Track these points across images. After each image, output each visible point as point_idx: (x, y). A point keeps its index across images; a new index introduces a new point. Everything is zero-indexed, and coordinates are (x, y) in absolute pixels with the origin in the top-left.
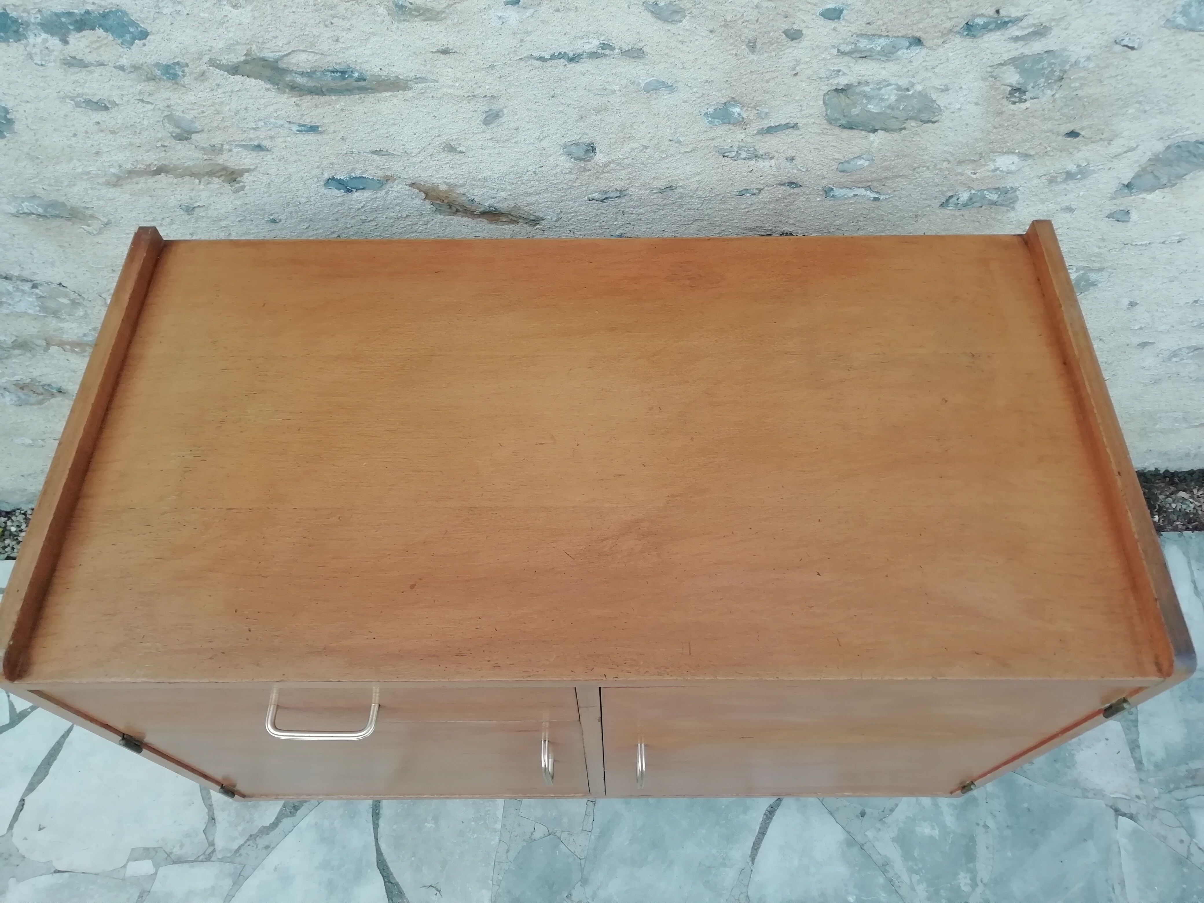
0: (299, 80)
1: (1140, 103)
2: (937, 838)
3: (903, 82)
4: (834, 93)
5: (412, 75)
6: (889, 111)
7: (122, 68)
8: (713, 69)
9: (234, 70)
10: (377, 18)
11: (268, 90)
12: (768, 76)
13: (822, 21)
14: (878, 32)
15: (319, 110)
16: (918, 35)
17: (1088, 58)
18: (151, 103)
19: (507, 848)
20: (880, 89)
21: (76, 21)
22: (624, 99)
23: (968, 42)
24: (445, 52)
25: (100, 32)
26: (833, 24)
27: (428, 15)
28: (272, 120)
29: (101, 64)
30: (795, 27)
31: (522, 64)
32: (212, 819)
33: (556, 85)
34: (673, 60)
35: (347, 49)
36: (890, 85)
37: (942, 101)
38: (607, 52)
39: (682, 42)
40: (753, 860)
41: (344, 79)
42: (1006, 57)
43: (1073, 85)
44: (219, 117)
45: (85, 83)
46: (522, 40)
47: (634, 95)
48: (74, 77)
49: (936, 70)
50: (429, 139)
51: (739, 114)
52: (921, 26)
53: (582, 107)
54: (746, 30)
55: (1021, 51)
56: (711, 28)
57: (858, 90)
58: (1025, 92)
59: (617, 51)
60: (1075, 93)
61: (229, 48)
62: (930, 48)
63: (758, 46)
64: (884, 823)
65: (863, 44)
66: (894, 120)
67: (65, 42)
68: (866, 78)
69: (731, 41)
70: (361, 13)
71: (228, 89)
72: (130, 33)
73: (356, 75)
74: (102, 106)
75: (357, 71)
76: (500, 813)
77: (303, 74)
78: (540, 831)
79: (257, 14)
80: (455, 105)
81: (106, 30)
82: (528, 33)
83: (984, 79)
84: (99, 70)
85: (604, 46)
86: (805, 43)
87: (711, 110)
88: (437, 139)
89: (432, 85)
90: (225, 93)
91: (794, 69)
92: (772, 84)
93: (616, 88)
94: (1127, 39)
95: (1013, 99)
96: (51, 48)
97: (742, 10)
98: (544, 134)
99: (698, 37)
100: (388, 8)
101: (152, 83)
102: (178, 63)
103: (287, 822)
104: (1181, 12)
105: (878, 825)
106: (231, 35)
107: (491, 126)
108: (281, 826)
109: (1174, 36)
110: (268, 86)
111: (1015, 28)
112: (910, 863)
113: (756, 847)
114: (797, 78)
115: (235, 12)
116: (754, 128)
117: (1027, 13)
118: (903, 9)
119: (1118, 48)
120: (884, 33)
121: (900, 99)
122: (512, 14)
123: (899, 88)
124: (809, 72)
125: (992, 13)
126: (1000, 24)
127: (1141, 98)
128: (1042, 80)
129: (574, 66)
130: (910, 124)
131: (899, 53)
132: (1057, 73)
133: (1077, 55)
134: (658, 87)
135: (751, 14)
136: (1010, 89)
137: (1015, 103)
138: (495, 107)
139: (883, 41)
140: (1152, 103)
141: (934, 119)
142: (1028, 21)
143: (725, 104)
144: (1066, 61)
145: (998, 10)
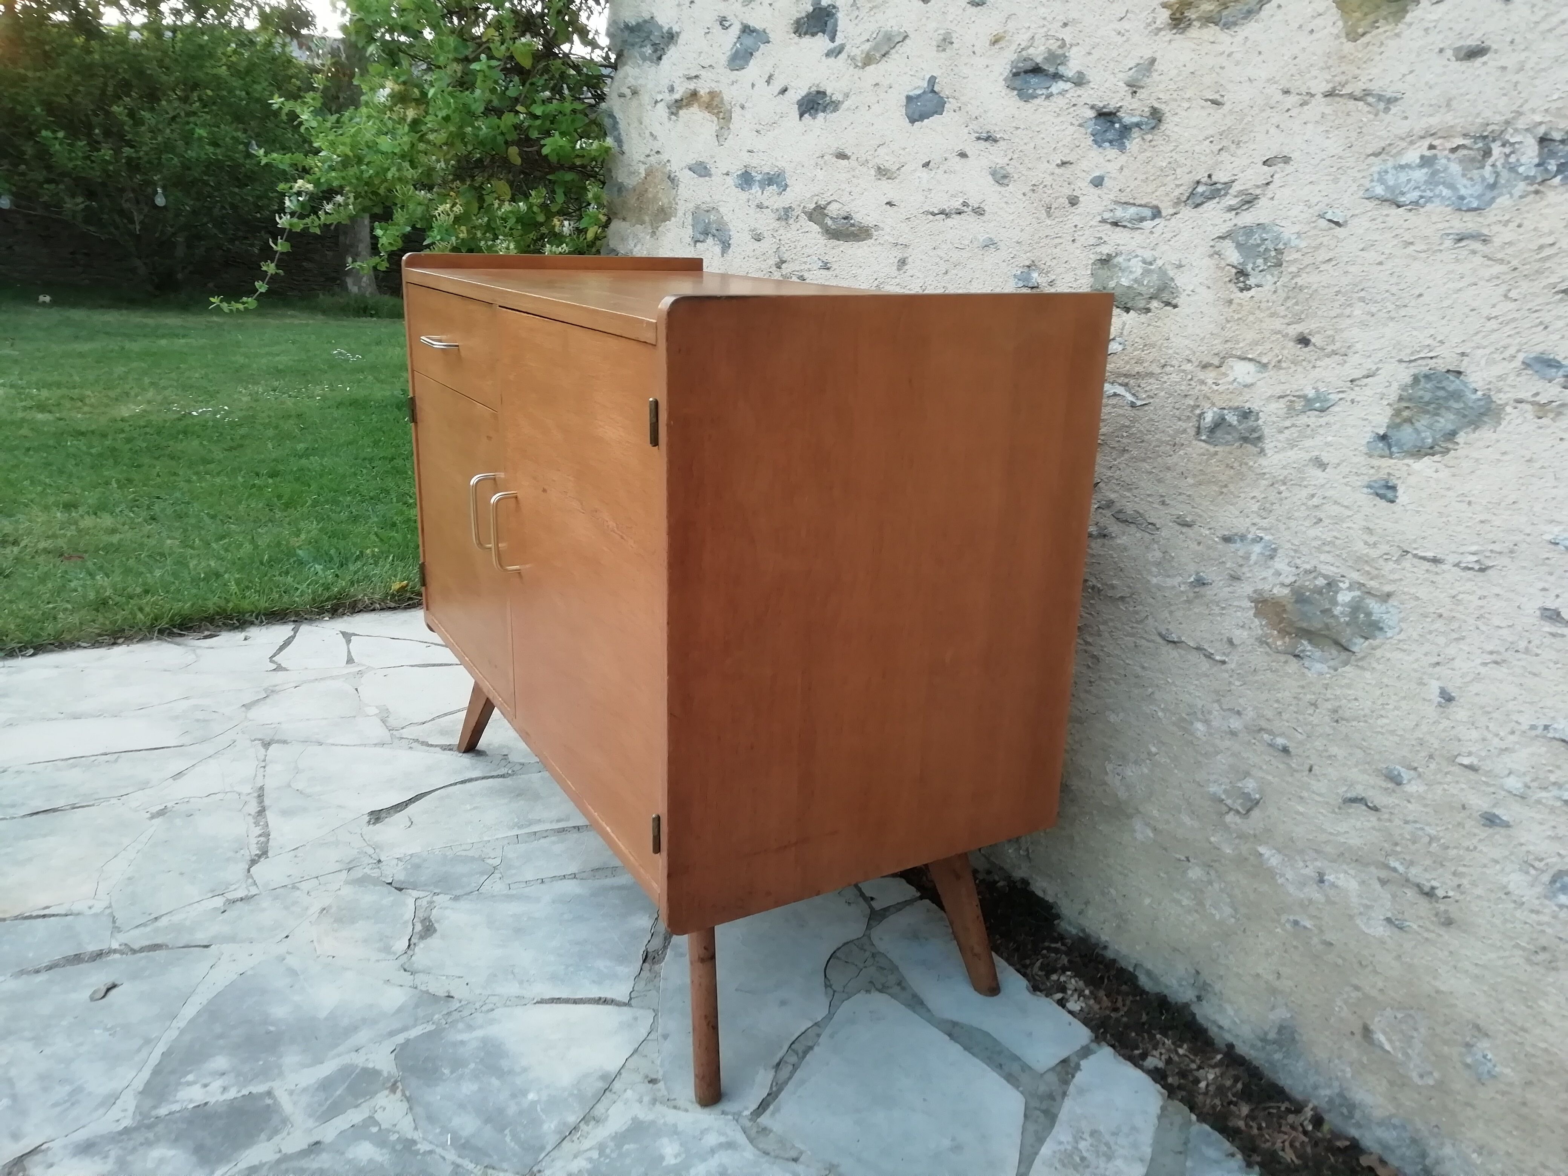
0: (830, 223)
1: (1362, 300)
3: (1148, 255)
4: (1099, 264)
5: (875, 223)
6: (1135, 286)
7: (773, 210)
8: (1023, 230)
9: (809, 216)
10: (869, 178)
11: (817, 232)
12: (1056, 241)
13: (1092, 189)
14: (1128, 200)
15: (833, 251)
16: (1155, 203)
17: (1299, 235)
18: (775, 238)
19: (467, 848)
20: (1129, 260)
21: (770, 178)
22: (970, 254)
23: (1194, 213)
24: (890, 204)
25: (774, 186)
26: (1098, 191)
27: (889, 174)
28: (813, 257)
29: (768, 207)
30: (1075, 193)
31: (924, 217)
33: (938, 237)
34: (999, 219)
35: (853, 200)
36: (1137, 256)
37: (1179, 280)
38: (965, 208)
39: (1007, 203)
41: (847, 224)
42: (1224, 229)
43: (1291, 270)
44: (795, 251)
45: (759, 220)
46: (926, 197)
47: (976, 250)
48: (757, 216)
49: (1172, 243)
52: (1157, 194)
53: (948, 260)
54: (1045, 195)
55: (1234, 222)
56: (1024, 191)
57: (1115, 261)
58: (1247, 276)
59: (970, 208)
60: (1294, 282)
61: (811, 199)
62: (1166, 219)
63: (1052, 211)
65: (1119, 213)
66: (1141, 297)
67: (762, 192)
68: (1121, 248)
69: (1036, 205)
70: (864, 174)
71: (804, 229)
72: (783, 186)
73: (852, 222)
74: (759, 238)
75: (853, 219)
76: (501, 836)
77: (832, 218)
78: (494, 862)
79: (826, 173)
80: (888, 251)
81: (776, 185)
82: (930, 191)
83: (1211, 256)
84: (766, 211)
85: (964, 204)
86: (1080, 208)
89: (881, 232)
90: (802, 232)
91: (1073, 236)
92: (1058, 249)
93: (967, 242)
94: (1330, 212)
95: (1239, 285)
96: (756, 196)
97: (1043, 176)
99: (1015, 200)
100: (875, 171)
101: (780, 222)
102: (791, 209)
104: (1378, 180)
106: (814, 189)
109: (1377, 209)
110: (818, 230)
111: (1228, 197)
114: (1075, 245)
115: (820, 173)
117: (1234, 178)
118: (1144, 177)
119: (1323, 223)
120: (1132, 201)
121: (1147, 272)
122: (924, 174)
123: (1144, 262)
124: (1082, 239)
125: (1205, 180)
126: (1216, 191)
127: (1362, 294)
128: (1260, 261)
129: (949, 222)
130: (1155, 304)
131: (1145, 223)
132: (1273, 253)
133: (1288, 232)
134: (989, 244)
135: (1048, 180)
136: (1234, 271)
137: (1242, 290)
138: (905, 255)
139: (1132, 210)
140: (1376, 302)
141: (1174, 302)
142: (1236, 188)
143: (1029, 267)
144: (1277, 238)
145: (1210, 176)
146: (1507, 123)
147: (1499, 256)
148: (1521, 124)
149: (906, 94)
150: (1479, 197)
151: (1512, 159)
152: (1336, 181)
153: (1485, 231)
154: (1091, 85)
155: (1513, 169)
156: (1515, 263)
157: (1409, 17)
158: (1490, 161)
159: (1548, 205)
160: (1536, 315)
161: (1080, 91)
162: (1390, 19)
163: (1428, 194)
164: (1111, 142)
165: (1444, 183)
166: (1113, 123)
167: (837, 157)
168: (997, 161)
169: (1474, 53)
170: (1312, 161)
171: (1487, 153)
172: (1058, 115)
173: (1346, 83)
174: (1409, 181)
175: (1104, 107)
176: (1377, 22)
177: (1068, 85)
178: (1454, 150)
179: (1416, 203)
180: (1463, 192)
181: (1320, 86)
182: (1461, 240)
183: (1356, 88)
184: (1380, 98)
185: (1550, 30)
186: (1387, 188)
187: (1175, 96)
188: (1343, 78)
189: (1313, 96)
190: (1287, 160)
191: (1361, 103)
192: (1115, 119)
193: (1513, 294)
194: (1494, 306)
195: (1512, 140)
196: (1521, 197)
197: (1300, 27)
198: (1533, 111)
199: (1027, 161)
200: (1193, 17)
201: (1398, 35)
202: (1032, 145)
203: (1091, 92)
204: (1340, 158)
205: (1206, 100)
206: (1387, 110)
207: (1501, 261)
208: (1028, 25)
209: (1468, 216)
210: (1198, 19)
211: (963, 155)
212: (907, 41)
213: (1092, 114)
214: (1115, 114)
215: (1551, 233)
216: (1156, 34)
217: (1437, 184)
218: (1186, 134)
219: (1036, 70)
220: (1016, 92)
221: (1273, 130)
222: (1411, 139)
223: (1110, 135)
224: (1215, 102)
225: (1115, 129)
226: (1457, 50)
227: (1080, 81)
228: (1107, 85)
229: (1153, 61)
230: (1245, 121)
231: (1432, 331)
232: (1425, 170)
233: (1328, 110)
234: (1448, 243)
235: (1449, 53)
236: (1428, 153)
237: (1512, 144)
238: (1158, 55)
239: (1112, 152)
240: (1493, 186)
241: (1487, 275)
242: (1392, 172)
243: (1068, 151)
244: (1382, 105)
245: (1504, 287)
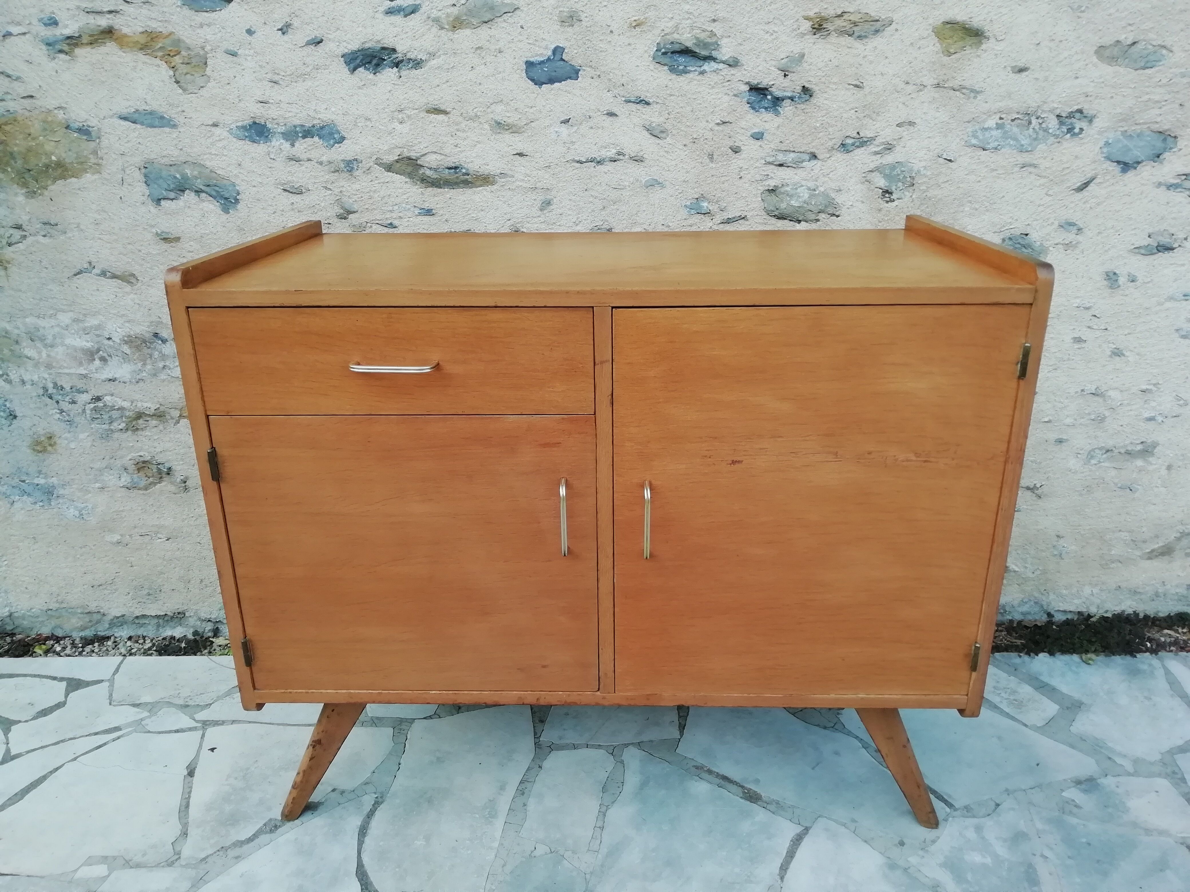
0: (428, 173)
1: (970, 202)
2: (991, 865)
3: (811, 184)
4: (767, 193)
5: (499, 171)
6: (805, 205)
7: (321, 163)
8: (687, 172)
9: (389, 168)
10: (483, 132)
11: (406, 182)
12: (723, 179)
13: (753, 141)
14: (788, 149)
15: (436, 199)
16: (813, 150)
17: (925, 167)
18: (330, 189)
19: (503, 862)
20: (796, 189)
21: (305, 131)
22: (631, 193)
23: (846, 156)
24: (521, 155)
25: (316, 139)
26: (759, 143)
27: (514, 129)
28: (404, 205)
29: (309, 160)
30: (736, 144)
31: (568, 165)
32: (185, 834)
33: (589, 181)
34: (661, 164)
35: (461, 152)
36: (802, 186)
37: (839, 199)
38: (621, 157)
39: (667, 152)
40: (782, 878)
41: (456, 173)
42: (872, 166)
43: (921, 188)
44: (371, 201)
45: (295, 173)
46: (569, 148)
47: (638, 190)
48: (289, 169)
49: (830, 176)
50: (503, 222)
51: (707, 207)
52: (813, 144)
53: (605, 199)
54: (706, 146)
55: (880, 161)
56: (684, 143)
57: (782, 190)
58: (891, 193)
59: (627, 157)
60: (925, 194)
61: (390, 151)
62: (823, 160)
63: (715, 157)
64: (927, 851)
65: (781, 158)
66: (810, 213)
67: (293, 145)
68: (787, 181)
69: (698, 153)
70: (475, 128)
71: (382, 180)
72: (335, 138)
73: (464, 171)
74: (299, 192)
75: (465, 168)
76: (498, 834)
77: (430, 169)
78: (541, 850)
79: (412, 127)
80: (523, 195)
81: (320, 138)
82: (573, 143)
83: (863, 183)
84: (307, 164)
85: (619, 154)
86: (743, 155)
87: (688, 203)
88: (509, 222)
89: (510, 179)
90: (379, 183)
91: (739, 175)
92: (726, 184)
93: (627, 184)
94: (945, 154)
95: (886, 199)
96: (283, 149)
97: (703, 132)
98: (579, 220)
99: (676, 149)
100: (490, 126)
101: (337, 174)
102: (356, 160)
103: (264, 838)
104: (972, 136)
105: (921, 853)
106: (393, 141)
107: (545, 212)
108: (257, 841)
109: (974, 152)
110: (407, 180)
111: (872, 146)
112: (964, 886)
113: (784, 868)
114: (742, 181)
115: (400, 126)
116: (718, 219)
117: (877, 134)
118: (800, 133)
119: (941, 161)
120: (792, 149)
121: (811, 196)
122: (564, 130)
123: (809, 189)
124: (749, 176)
125: (855, 135)
126: (862, 142)
127: (970, 199)
128: (900, 184)
129: (600, 167)
130: (822, 216)
131: (804, 164)
132: (909, 179)
133: (917, 165)
134: (653, 184)
135: (708, 135)
136: (881, 191)
137: (887, 202)
138: (548, 197)
139: (792, 155)
140: (978, 202)
141: (837, 214)
142: (879, 140)
143: (697, 199)
144: (911, 170)
145: (858, 133)
146: (1038, 107)
147: (1044, 174)
148: (1046, 107)
149: (526, 59)
150: (1030, 145)
151: (1044, 125)
152: (946, 136)
153: (1035, 162)
154: (745, 67)
155: (1046, 130)
156: (1051, 177)
157: (984, 46)
158: (1032, 126)
159: (1064, 149)
160: (1061, 202)
161: (733, 71)
162: (974, 47)
163: (1003, 143)
164: (766, 108)
165: (1011, 138)
166: (766, 95)
167: (428, 112)
168: (653, 119)
169: (1021, 70)
170: (929, 125)
171: (1030, 123)
172: (713, 87)
173: (948, 80)
174: (991, 136)
175: (758, 84)
176: (965, 47)
177: (721, 66)
178: (1013, 120)
179: (996, 148)
180: (1023, 142)
181: (929, 80)
182: (1022, 167)
183: (955, 84)
184: (972, 91)
185: (1060, 62)
186: (980, 141)
187: (823, 80)
188: (946, 78)
189: (925, 86)
190: (911, 124)
191: (958, 93)
192: (767, 92)
193: (1051, 192)
194: (1041, 199)
195: (1042, 116)
196: (1051, 145)
197: (912, 44)
198: (1053, 102)
199: (684, 120)
200: (832, 28)
201: (978, 56)
202: (689, 108)
203: (745, 72)
204: (948, 123)
205: (849, 84)
206: (975, 97)
207: (1045, 177)
208: (670, 16)
209: (1025, 155)
210: (835, 30)
211: (612, 114)
212: (517, 12)
213: (747, 88)
214: (766, 89)
215: (1067, 162)
216: (802, 37)
217: (1007, 138)
218: (835, 106)
219: (686, 52)
220: (666, 68)
221: (900, 105)
222: (989, 114)
223: (765, 103)
224: (857, 86)
225: (768, 100)
226: (1013, 68)
227: (733, 63)
228: (760, 68)
229: (803, 56)
230: (881, 99)
231: (1011, 215)
232: (1000, 131)
233: (937, 95)
234: (1017, 169)
235: (1009, 69)
236: (1000, 122)
237: (1042, 118)
238: (806, 51)
239: (767, 116)
240: (1035, 139)
241: (1038, 184)
242: (979, 132)
243: (726, 114)
244: (972, 95)
245: (1046, 189)
